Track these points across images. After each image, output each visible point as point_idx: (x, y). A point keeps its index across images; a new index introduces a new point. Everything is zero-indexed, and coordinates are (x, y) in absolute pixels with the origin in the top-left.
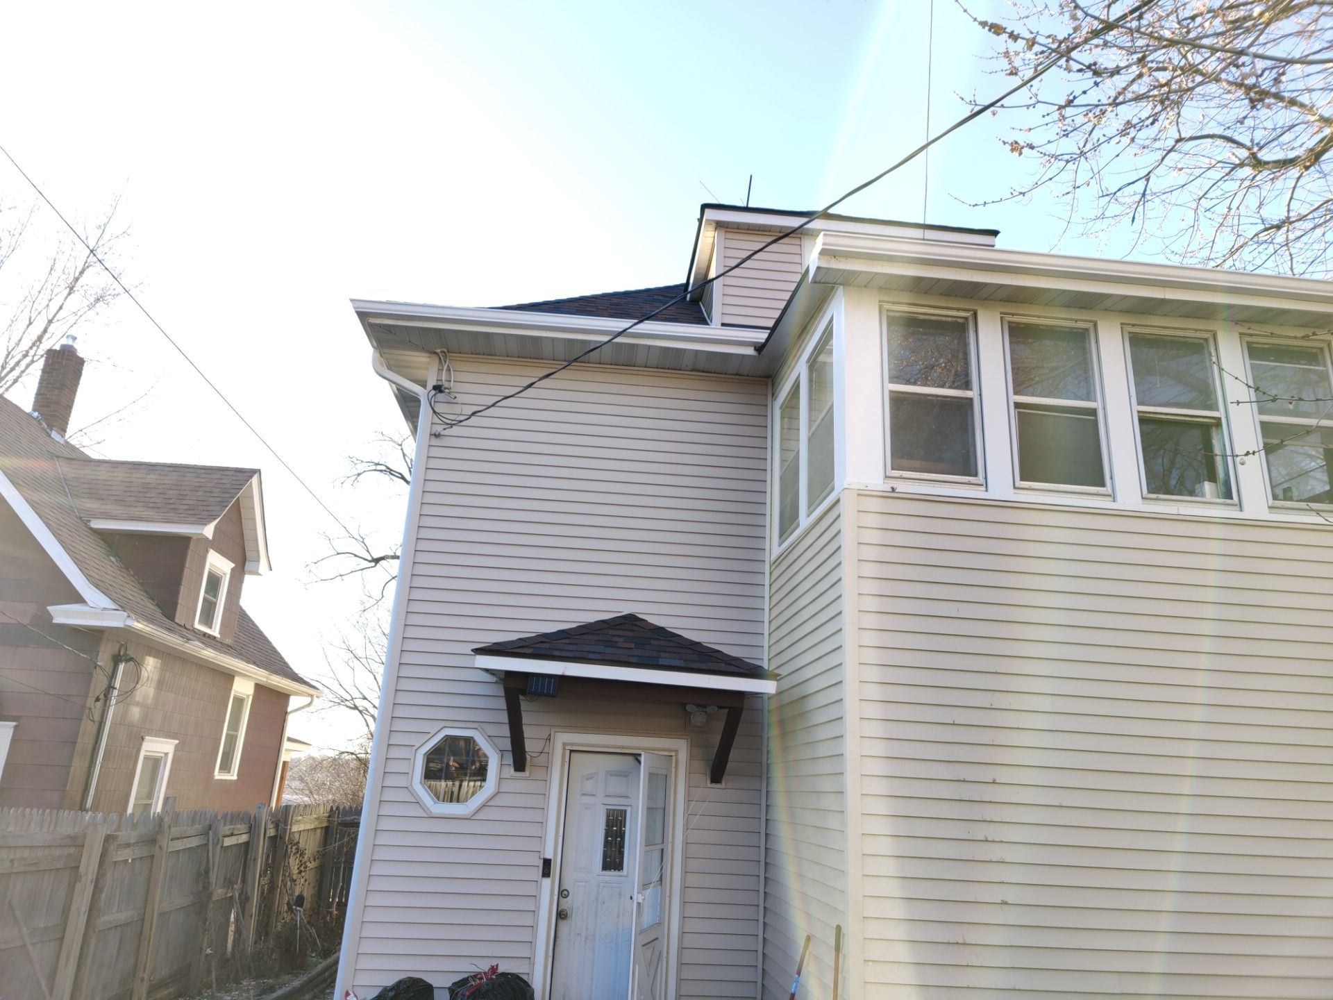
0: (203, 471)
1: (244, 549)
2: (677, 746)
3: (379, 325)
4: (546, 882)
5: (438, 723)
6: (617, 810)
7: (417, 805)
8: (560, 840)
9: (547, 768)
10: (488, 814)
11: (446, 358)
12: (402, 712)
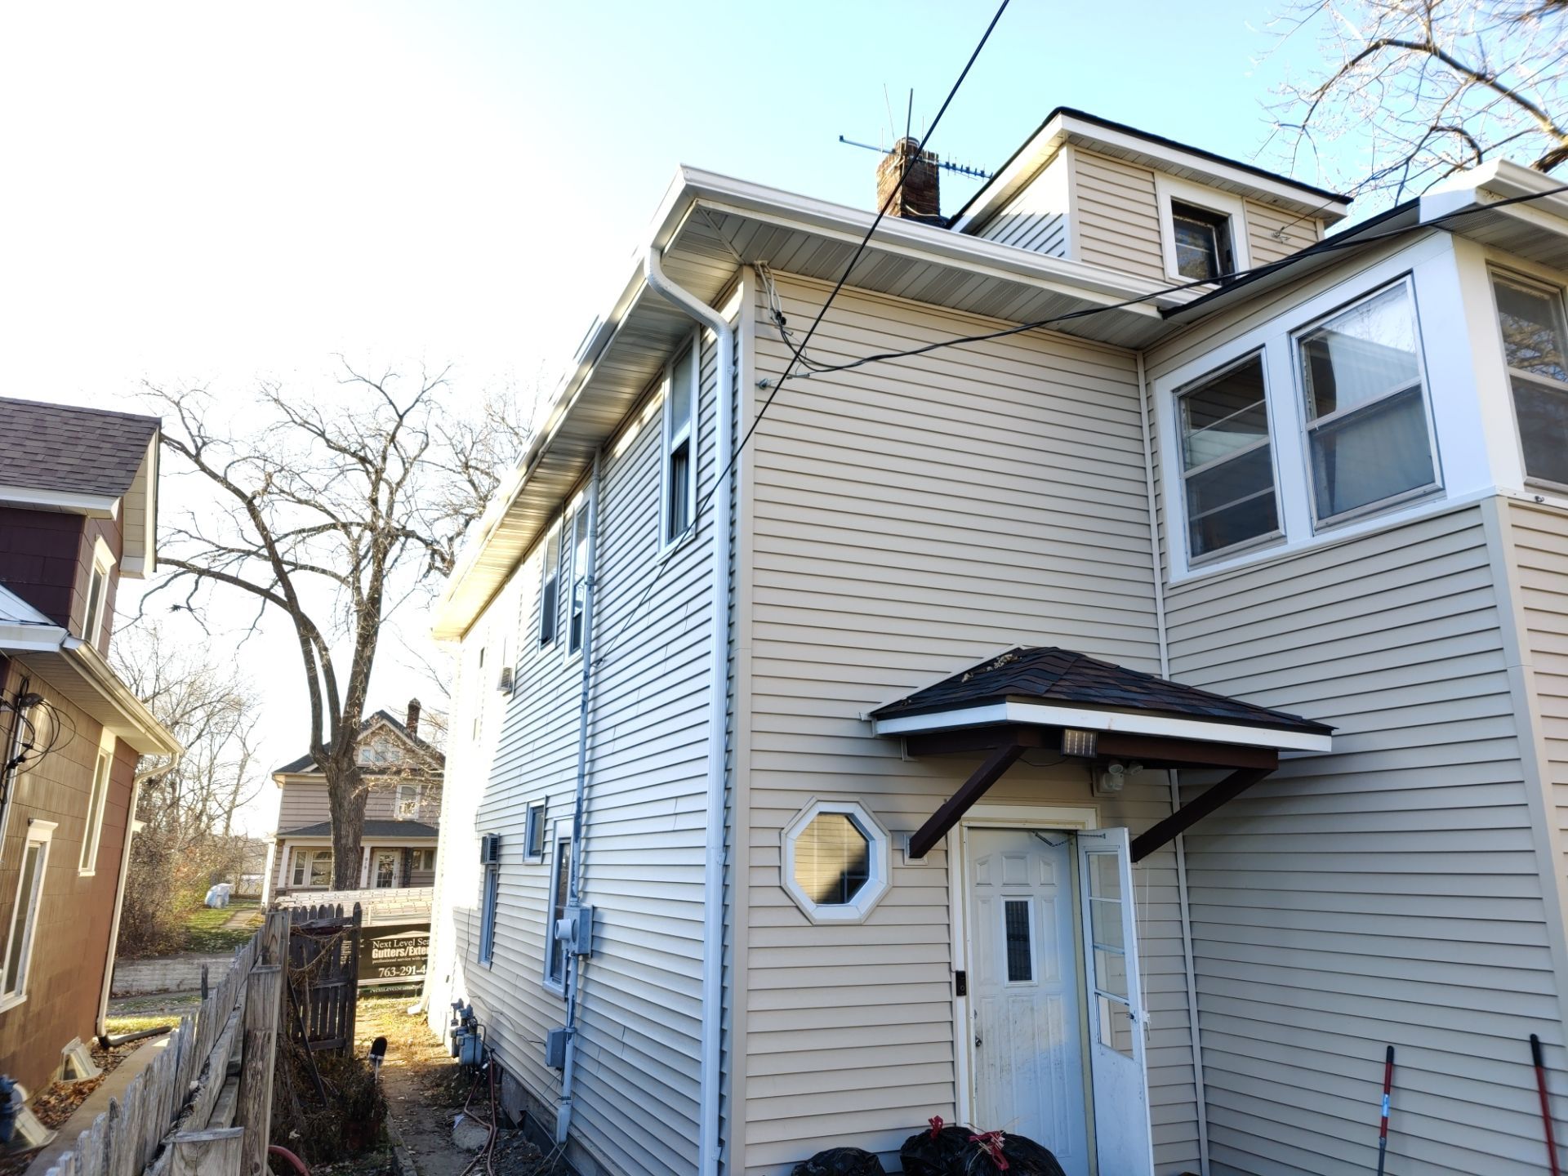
0: (72, 415)
1: (122, 538)
2: (1084, 818)
3: (709, 212)
4: (960, 1002)
5: (807, 796)
6: (1017, 903)
7: (795, 911)
8: (969, 945)
9: (947, 851)
10: (882, 917)
11: (768, 275)
12: (761, 780)
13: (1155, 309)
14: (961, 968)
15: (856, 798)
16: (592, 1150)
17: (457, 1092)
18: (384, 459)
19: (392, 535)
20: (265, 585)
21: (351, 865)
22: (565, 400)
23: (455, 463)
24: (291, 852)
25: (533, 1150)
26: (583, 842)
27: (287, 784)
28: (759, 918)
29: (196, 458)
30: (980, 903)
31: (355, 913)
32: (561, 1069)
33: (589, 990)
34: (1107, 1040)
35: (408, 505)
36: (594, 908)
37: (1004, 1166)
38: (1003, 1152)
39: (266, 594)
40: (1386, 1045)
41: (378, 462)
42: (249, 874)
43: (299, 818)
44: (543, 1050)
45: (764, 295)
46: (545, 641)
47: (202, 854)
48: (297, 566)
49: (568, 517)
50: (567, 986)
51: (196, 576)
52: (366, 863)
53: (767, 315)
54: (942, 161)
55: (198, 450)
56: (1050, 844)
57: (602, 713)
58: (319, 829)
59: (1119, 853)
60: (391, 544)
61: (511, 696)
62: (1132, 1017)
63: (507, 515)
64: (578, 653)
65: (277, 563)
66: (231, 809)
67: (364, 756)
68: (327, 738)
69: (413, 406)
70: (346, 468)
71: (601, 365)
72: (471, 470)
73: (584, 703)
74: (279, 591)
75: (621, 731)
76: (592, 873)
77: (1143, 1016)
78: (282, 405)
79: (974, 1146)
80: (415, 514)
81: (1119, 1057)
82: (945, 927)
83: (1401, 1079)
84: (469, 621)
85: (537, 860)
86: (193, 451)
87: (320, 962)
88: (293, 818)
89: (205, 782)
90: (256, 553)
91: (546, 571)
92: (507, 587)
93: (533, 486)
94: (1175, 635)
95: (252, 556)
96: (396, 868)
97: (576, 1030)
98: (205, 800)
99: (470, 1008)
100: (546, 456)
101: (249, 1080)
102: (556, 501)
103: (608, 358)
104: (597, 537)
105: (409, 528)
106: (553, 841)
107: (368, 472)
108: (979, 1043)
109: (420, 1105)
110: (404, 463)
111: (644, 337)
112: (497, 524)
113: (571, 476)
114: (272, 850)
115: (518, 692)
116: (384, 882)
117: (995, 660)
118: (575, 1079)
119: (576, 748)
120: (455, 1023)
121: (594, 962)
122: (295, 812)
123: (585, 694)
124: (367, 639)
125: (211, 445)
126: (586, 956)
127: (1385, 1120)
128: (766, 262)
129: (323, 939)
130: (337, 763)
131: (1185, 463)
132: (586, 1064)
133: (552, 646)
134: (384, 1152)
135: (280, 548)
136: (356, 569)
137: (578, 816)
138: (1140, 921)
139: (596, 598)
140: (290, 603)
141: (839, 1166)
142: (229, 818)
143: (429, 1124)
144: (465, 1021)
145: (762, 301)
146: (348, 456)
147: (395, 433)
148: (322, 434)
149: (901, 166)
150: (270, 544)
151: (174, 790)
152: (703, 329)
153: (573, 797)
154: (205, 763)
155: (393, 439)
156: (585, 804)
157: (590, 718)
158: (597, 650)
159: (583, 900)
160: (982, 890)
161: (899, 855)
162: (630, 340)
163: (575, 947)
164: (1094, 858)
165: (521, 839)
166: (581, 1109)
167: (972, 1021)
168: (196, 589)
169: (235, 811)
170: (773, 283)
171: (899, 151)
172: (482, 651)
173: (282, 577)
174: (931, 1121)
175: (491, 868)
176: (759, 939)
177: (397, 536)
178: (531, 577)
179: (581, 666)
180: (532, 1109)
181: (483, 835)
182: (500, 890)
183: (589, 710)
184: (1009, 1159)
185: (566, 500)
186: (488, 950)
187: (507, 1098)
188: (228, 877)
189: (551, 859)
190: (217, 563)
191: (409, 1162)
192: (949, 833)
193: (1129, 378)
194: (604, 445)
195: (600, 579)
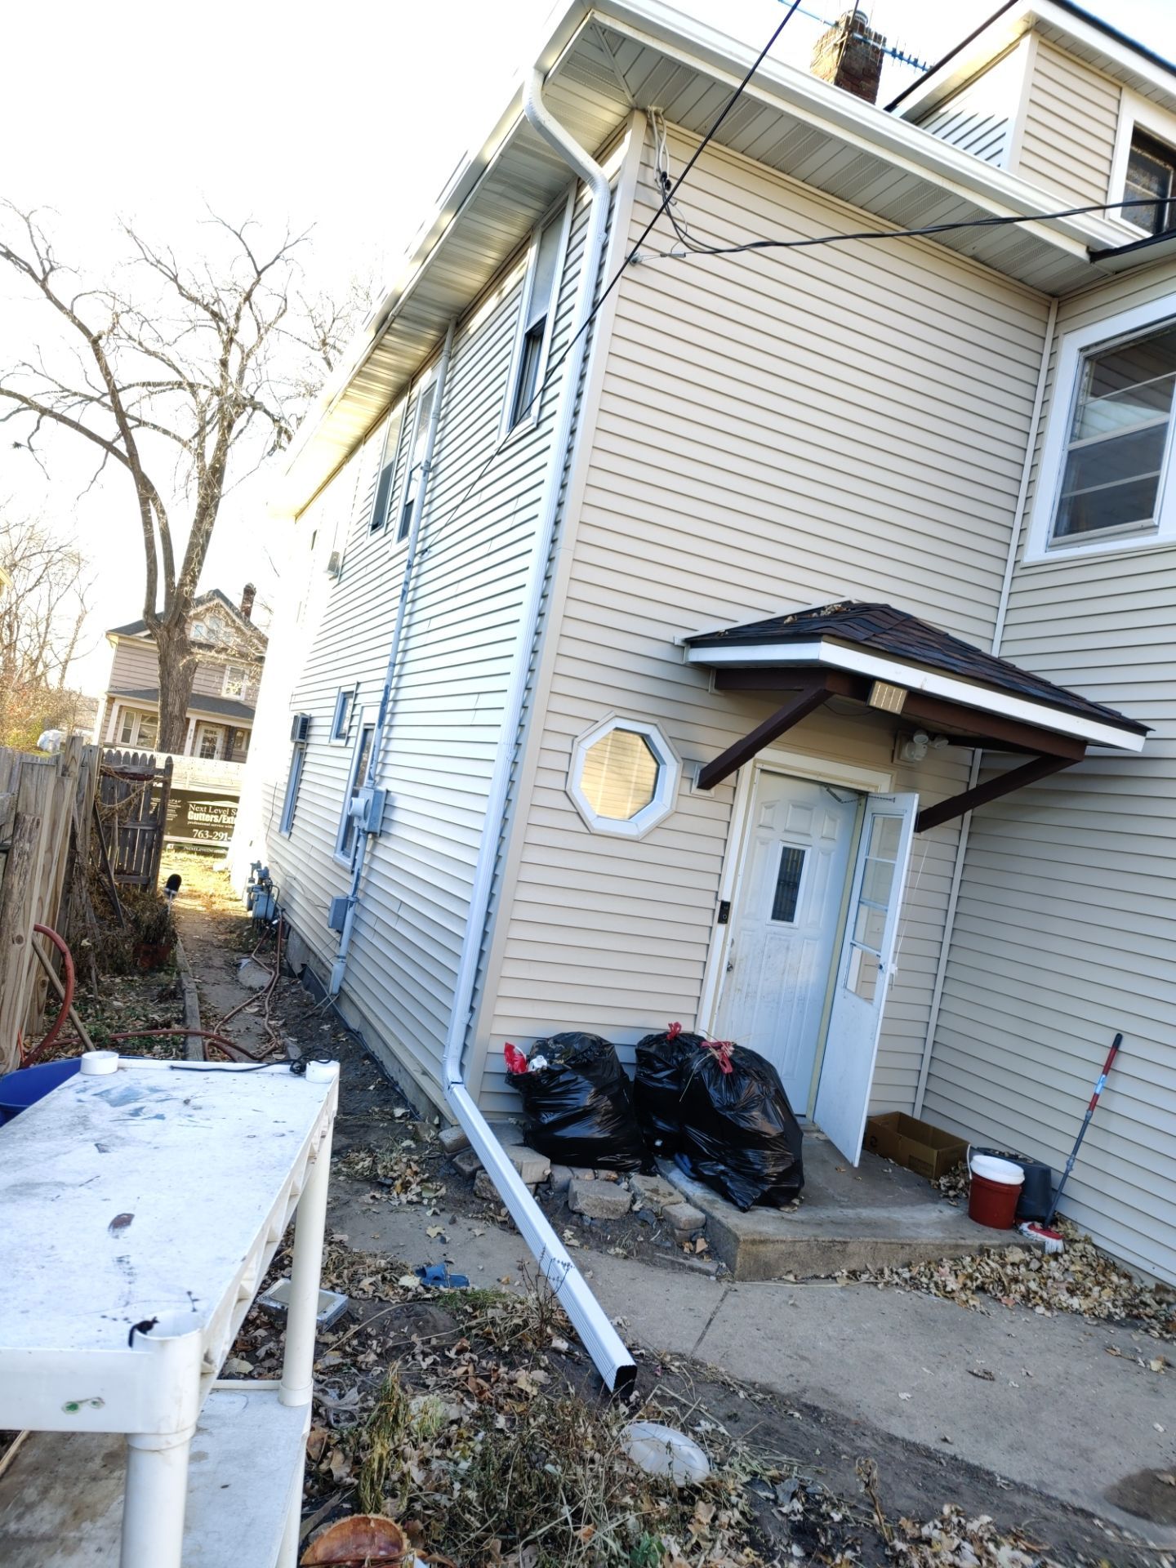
2: (878, 781)
3: (605, 30)
4: (720, 929)
5: (607, 709)
6: (794, 850)
7: (576, 817)
8: (739, 879)
9: (735, 789)
10: (660, 838)
11: (661, 127)
12: (563, 686)
13: (1084, 248)
14: (727, 899)
15: (655, 721)
16: (359, 1003)
17: (248, 940)
18: (238, 317)
19: (240, 405)
20: (108, 438)
21: (176, 732)
22: (422, 254)
23: (314, 337)
24: (120, 711)
25: (309, 997)
26: (386, 729)
27: (120, 645)
28: (539, 817)
29: (43, 284)
30: (758, 844)
31: (167, 766)
32: (340, 932)
33: (373, 866)
34: (852, 986)
35: (258, 373)
36: (388, 792)
37: (728, 1069)
38: (730, 1059)
39: (109, 447)
40: (1116, 1033)
41: (232, 323)
42: (81, 727)
43: (129, 680)
44: (327, 914)
45: (652, 150)
46: (375, 527)
47: (36, 699)
48: (141, 423)
49: (413, 398)
50: (355, 860)
51: (38, 414)
52: (190, 733)
53: (652, 176)
54: (889, 47)
55: (46, 274)
56: (839, 800)
57: (419, 604)
58: (148, 694)
59: (905, 818)
60: (238, 415)
61: (336, 581)
62: (881, 967)
63: (351, 384)
64: (406, 542)
65: (121, 416)
66: (66, 662)
67: (196, 631)
68: (160, 607)
69: (273, 263)
70: (199, 323)
71: (464, 217)
72: (328, 348)
73: (404, 593)
74: (121, 446)
75: (435, 623)
76: (391, 759)
77: (891, 968)
78: (135, 238)
79: (705, 1050)
80: (265, 386)
81: (861, 1002)
82: (719, 859)
83: (1121, 1064)
84: (306, 501)
85: (342, 742)
86: (41, 276)
87: (130, 804)
88: (124, 679)
89: (42, 629)
90: (98, 400)
91: (384, 455)
92: (345, 467)
93: (380, 355)
94: (1015, 617)
95: (95, 403)
96: (219, 745)
97: (358, 900)
98: (42, 648)
99: (267, 870)
100: (397, 320)
101: (16, 858)
102: (404, 378)
103: (473, 208)
104: (439, 421)
105: (257, 399)
106: (359, 726)
107: (219, 328)
108: (730, 968)
109: (212, 945)
110: (259, 329)
111: (515, 187)
112: (340, 395)
113: (422, 351)
114: (102, 706)
115: (344, 577)
116: (207, 754)
117: (823, 608)
118: (352, 942)
119: (391, 638)
120: (252, 880)
121: (381, 841)
122: (126, 673)
123: (407, 583)
124: (207, 509)
125: (58, 271)
126: (374, 834)
127: (1096, 1096)
128: (661, 110)
129: (135, 784)
130: (168, 632)
131: (1072, 435)
132: (363, 930)
133: (381, 532)
134: (171, 975)
135: (125, 399)
136: (200, 434)
137: (384, 703)
138: (909, 887)
139: (429, 486)
140: (131, 460)
141: (577, 1046)
142: (64, 668)
143: (218, 962)
144: (261, 880)
145: (648, 158)
146: (200, 309)
147: (251, 290)
148: (175, 279)
149: (842, 44)
150: (114, 393)
151: (12, 633)
152: (580, 185)
153: (381, 685)
154: (43, 612)
155: (248, 298)
156: (392, 694)
157: (408, 608)
158: (424, 539)
159: (379, 784)
160: (763, 833)
161: (687, 784)
162: (499, 188)
163: (365, 825)
164: (879, 820)
165: (329, 721)
166: (355, 968)
167: (728, 948)
168: (38, 428)
169: (70, 663)
170: (665, 137)
171: (843, 25)
172: (315, 534)
173: (125, 432)
174: (670, 1025)
175: (300, 746)
176: (535, 836)
177: (245, 406)
178: (370, 460)
179: (406, 555)
180: (313, 965)
181: (295, 714)
182: (306, 768)
183: (408, 600)
184: (734, 1065)
185: (413, 377)
186: (288, 823)
187: (291, 952)
188: (61, 727)
189: (355, 742)
190: (60, 404)
191: (193, 986)
192: (741, 768)
193: (1036, 327)
194: (460, 318)
195: (436, 465)
